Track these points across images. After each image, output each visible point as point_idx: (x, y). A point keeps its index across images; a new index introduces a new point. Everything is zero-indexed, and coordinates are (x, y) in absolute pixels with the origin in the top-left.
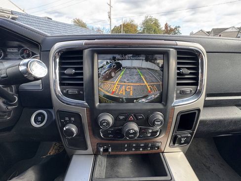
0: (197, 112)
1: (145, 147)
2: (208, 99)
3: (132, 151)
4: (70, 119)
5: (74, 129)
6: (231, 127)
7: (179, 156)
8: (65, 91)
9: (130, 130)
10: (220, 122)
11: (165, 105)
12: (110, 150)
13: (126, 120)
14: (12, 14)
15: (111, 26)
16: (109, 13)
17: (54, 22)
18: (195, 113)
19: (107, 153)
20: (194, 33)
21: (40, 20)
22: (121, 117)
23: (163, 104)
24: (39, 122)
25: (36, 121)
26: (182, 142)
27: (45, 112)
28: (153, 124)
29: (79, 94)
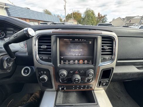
0: (112, 69)
1: (84, 87)
2: (118, 61)
3: (77, 89)
4: (44, 72)
5: (46, 78)
6: (130, 77)
7: (102, 92)
8: (41, 58)
9: (76, 79)
10: (125, 74)
11: (95, 65)
12: (65, 89)
13: (74, 73)
14: (5, 5)
15: (65, 14)
16: (65, 6)
17: (31, 11)
18: (111, 70)
19: (63, 90)
20: (115, 19)
21: (23, 9)
22: (71, 72)
23: (93, 65)
24: (26, 73)
25: (24, 72)
26: (104, 85)
27: (29, 68)
28: (88, 76)
29: (49, 59)
